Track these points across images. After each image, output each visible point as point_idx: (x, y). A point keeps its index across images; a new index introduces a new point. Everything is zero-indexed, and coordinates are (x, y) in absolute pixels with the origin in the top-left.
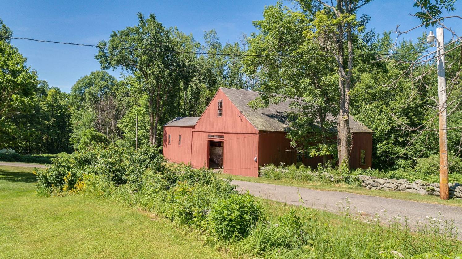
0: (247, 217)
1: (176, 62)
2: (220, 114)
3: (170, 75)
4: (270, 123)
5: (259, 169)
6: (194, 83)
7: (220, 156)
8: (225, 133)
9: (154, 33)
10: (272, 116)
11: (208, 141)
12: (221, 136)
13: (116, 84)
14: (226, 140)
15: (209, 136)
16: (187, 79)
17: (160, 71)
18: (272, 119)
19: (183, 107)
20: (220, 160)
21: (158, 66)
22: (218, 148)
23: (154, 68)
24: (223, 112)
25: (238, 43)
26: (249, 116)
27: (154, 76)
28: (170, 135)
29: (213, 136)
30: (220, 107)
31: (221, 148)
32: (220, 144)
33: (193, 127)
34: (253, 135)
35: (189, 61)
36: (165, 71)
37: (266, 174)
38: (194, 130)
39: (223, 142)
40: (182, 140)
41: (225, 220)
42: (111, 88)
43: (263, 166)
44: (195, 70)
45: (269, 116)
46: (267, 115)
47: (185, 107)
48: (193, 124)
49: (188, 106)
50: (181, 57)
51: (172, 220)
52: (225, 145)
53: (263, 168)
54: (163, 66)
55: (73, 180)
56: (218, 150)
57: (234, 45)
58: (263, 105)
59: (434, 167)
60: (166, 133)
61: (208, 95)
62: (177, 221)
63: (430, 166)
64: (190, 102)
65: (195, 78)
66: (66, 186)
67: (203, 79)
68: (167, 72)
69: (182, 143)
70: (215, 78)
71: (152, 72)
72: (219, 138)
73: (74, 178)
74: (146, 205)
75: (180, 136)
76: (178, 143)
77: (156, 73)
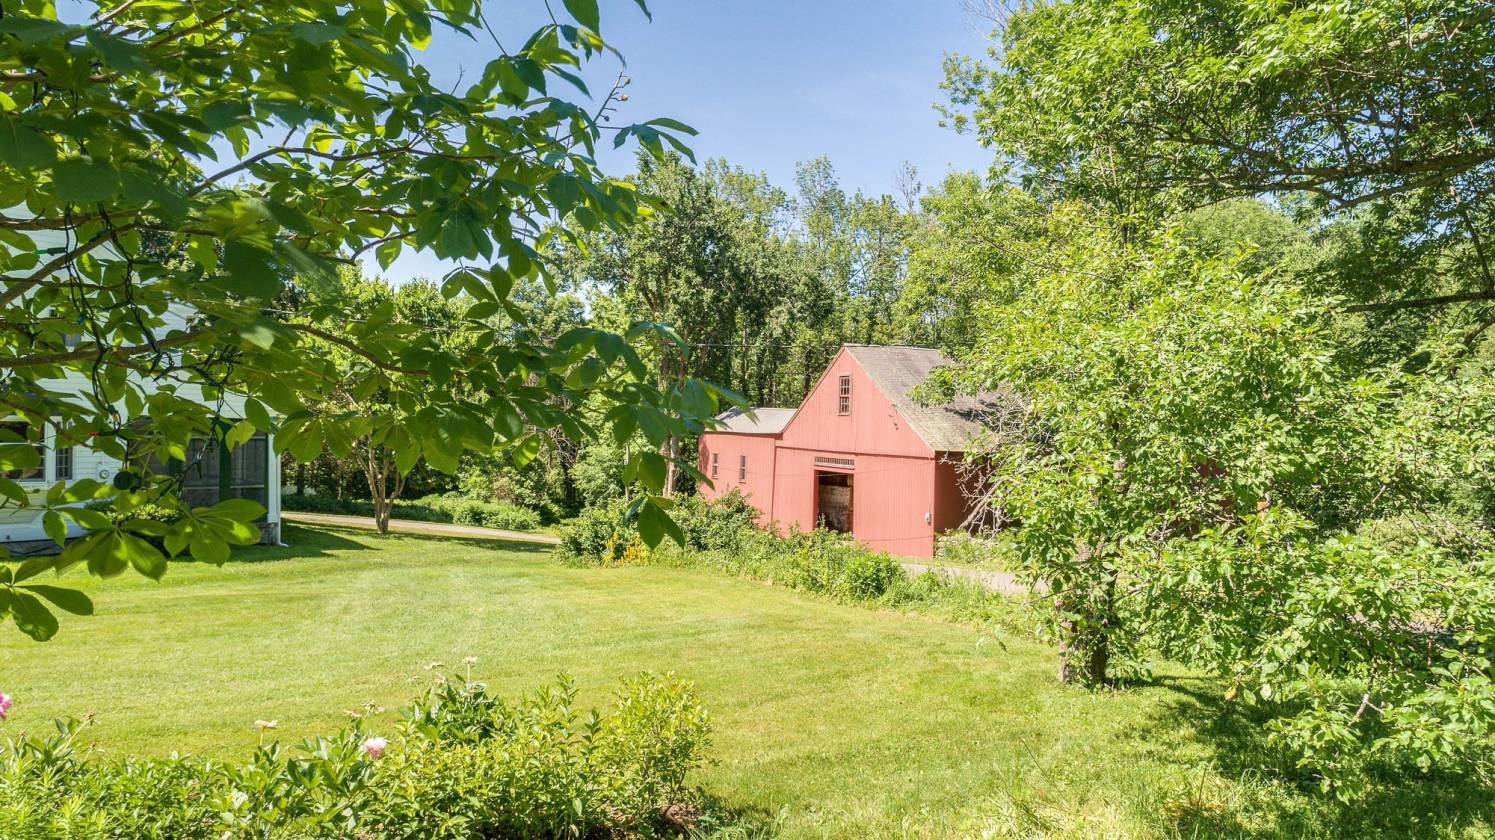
0: (883, 575)
1: (732, 268)
2: (844, 408)
3: (716, 299)
4: (963, 431)
5: (935, 539)
6: (777, 321)
7: (844, 508)
8: (856, 454)
9: (677, 198)
10: (968, 415)
11: (816, 471)
12: (847, 462)
13: (555, 307)
14: (860, 470)
15: (819, 459)
16: (758, 310)
17: (693, 294)
18: (969, 423)
19: (740, 373)
20: (843, 518)
21: (688, 281)
22: (839, 490)
23: (677, 286)
24: (853, 403)
25: (890, 197)
26: (913, 416)
27: (678, 307)
28: (716, 455)
29: (828, 460)
30: (846, 391)
31: (847, 490)
32: (844, 480)
33: (779, 436)
34: (921, 461)
35: (764, 265)
36: (703, 293)
37: (949, 551)
38: (779, 443)
39: (852, 476)
40: (748, 466)
41: (859, 577)
42: (542, 320)
43: (942, 532)
44: (779, 290)
45: (962, 415)
46: (956, 412)
47: (744, 372)
48: (777, 431)
49: (753, 369)
50: (745, 254)
51: (794, 587)
52: (859, 484)
53: (945, 538)
54: (699, 279)
55: (621, 545)
56: (840, 495)
57: (881, 202)
58: (941, 397)
59: (1393, 543)
60: (705, 447)
61: (810, 342)
62: (801, 587)
63: (1382, 539)
64: (760, 362)
65: (779, 308)
66: (608, 555)
67: (799, 311)
68: (709, 294)
69: (747, 475)
70: (829, 301)
71: (673, 297)
72: (841, 466)
73: (621, 541)
74: (755, 572)
75: (743, 458)
76: (738, 474)
77: (681, 299)
